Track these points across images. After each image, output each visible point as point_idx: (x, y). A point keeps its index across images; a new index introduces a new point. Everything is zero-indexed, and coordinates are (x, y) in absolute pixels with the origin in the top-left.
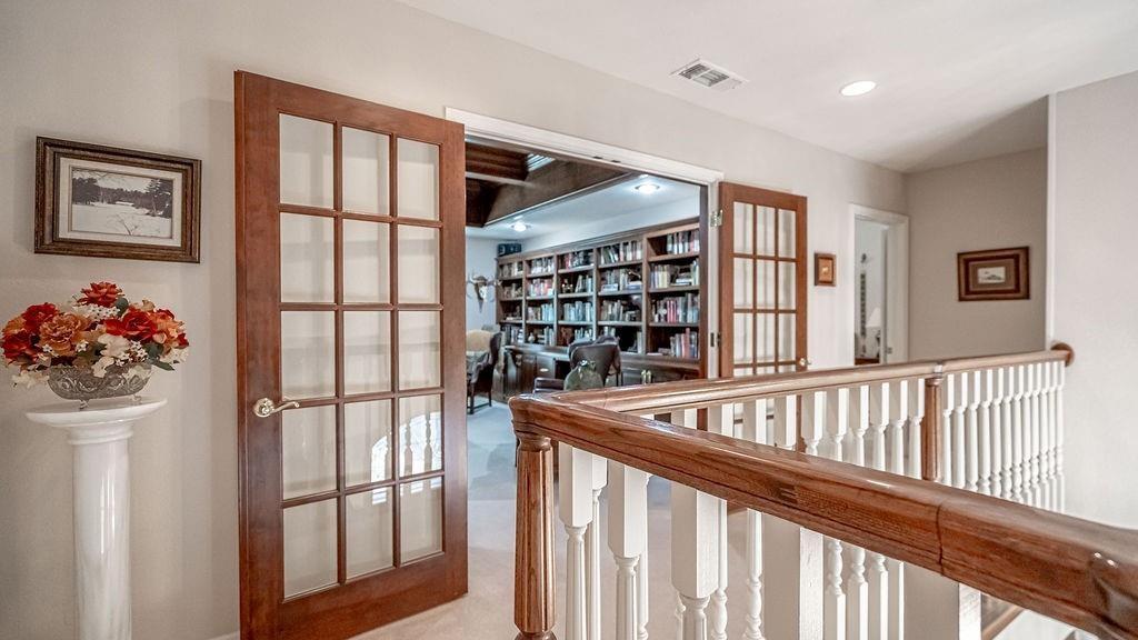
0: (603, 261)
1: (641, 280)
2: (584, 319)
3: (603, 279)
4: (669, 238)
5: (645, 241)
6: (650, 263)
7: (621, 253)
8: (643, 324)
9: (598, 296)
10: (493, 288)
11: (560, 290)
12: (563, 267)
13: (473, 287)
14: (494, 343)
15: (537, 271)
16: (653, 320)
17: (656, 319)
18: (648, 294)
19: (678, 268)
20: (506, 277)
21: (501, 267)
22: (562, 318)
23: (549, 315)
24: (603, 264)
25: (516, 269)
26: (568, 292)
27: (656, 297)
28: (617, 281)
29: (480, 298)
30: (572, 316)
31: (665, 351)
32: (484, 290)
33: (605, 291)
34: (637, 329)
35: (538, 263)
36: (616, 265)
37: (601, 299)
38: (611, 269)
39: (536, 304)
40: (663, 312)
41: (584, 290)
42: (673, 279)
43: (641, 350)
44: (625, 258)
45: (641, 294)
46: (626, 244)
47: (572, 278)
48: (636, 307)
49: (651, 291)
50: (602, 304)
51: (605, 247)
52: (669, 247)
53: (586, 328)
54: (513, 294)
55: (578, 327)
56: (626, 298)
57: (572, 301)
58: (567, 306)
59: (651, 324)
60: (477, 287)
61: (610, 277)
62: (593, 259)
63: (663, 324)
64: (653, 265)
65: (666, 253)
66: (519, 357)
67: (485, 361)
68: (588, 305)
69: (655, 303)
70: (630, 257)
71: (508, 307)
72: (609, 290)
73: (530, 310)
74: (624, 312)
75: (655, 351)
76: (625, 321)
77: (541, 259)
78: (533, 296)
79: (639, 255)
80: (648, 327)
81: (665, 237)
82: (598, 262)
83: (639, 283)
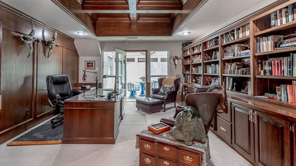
0: (225, 42)
1: (249, 49)
2: (216, 72)
3: (225, 51)
4: (273, 16)
5: (251, 23)
6: (256, 37)
7: (236, 35)
8: (251, 76)
9: (222, 61)
10: (180, 61)
11: (204, 59)
12: (206, 48)
13: (173, 60)
14: (177, 82)
15: (196, 51)
16: (259, 74)
17: (262, 73)
18: (255, 57)
19: (282, 37)
20: (186, 56)
21: (184, 52)
22: (206, 72)
23: (200, 70)
24: (225, 43)
25: (189, 52)
26: (208, 59)
27: (262, 59)
28: (233, 51)
29: (175, 64)
30: (210, 71)
31: (271, 95)
32: (176, 61)
33: (226, 58)
34: (248, 79)
35: (196, 48)
36: (232, 42)
37: (225, 62)
38: (229, 45)
39: (196, 65)
40: (267, 68)
41: (216, 58)
42: (276, 45)
43: (250, 92)
44: (238, 37)
45: (249, 57)
46: (239, 29)
47: (210, 53)
48: (247, 66)
49: (257, 54)
50: (224, 65)
51: (226, 34)
52: (273, 22)
53: (217, 77)
54: (188, 62)
55: (213, 76)
56: (240, 60)
57: (209, 64)
58: (208, 66)
59: (257, 76)
60: (174, 60)
61: (228, 49)
62: (219, 42)
63: (268, 76)
64: (258, 38)
65: (270, 27)
66: (186, 89)
67: (172, 90)
68: (217, 65)
69: (261, 63)
70: (241, 36)
71: (187, 67)
72: (229, 57)
73: (193, 69)
74: (238, 69)
75: (262, 94)
76: (238, 74)
77: (197, 46)
78: (195, 62)
79: (247, 33)
80: (255, 78)
81: (269, 15)
82: (222, 42)
83: (248, 51)
